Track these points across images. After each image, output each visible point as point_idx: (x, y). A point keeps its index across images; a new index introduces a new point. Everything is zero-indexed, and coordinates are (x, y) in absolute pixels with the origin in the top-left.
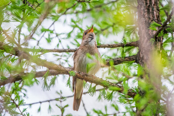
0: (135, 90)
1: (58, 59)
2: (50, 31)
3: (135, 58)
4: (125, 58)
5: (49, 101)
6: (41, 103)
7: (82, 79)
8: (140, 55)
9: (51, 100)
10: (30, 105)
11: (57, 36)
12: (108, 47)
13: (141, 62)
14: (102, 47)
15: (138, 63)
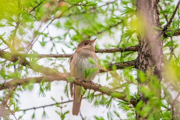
0: (135, 97)
1: (52, 64)
2: (44, 34)
3: (134, 64)
4: (124, 63)
5: (44, 107)
6: (35, 108)
7: (80, 85)
8: (139, 60)
9: (46, 106)
10: (24, 111)
11: (51, 40)
12: (106, 52)
13: (141, 67)
14: (100, 52)
15: (137, 68)
